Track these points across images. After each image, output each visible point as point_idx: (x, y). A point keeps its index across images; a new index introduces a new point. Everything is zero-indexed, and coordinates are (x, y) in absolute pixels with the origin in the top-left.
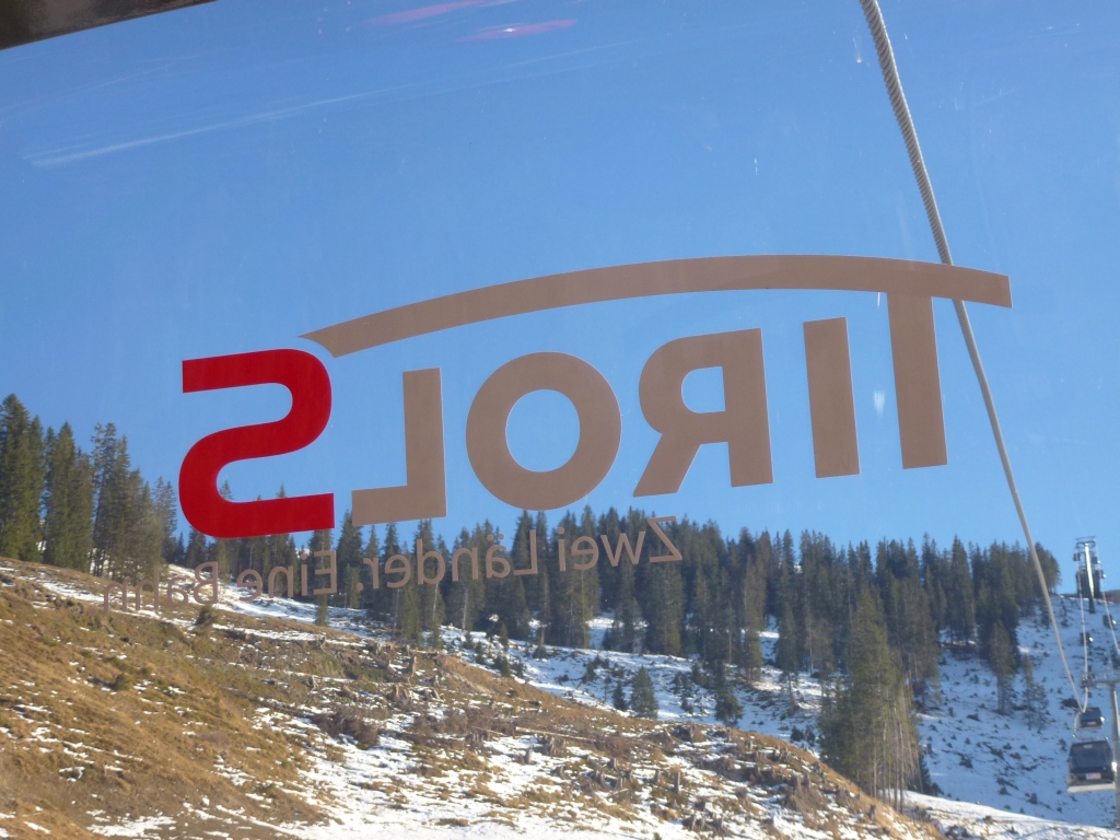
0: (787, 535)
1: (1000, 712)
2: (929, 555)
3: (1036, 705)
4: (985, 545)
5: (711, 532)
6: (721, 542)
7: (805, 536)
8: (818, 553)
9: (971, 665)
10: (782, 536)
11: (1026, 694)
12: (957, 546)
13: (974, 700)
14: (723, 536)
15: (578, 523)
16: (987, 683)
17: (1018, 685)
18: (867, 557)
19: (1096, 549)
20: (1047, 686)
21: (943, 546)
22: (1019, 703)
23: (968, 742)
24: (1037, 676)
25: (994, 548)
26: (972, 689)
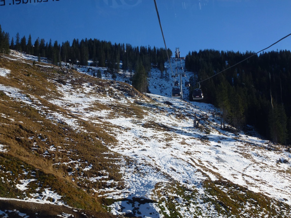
0: (124, 44)
1: (161, 78)
2: (149, 49)
3: (167, 77)
4: (159, 48)
5: (110, 43)
6: (112, 45)
7: (127, 44)
8: (129, 48)
9: (156, 69)
10: (123, 44)
11: (165, 75)
12: (155, 48)
13: (157, 75)
14: (112, 44)
15: (85, 41)
16: (159, 72)
17: (164, 73)
18: (138, 49)
19: (179, 50)
20: (169, 73)
21: (152, 48)
22: (164, 76)
23: (156, 83)
24: (168, 72)
25: (161, 48)
26: (156, 73)
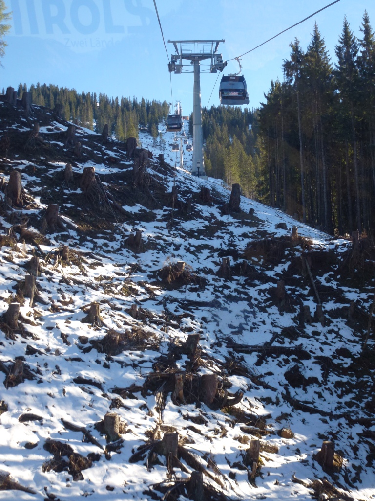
1: (153, 146)
2: (135, 103)
3: (162, 145)
5: (74, 92)
6: (77, 95)
7: (100, 94)
9: (146, 134)
10: (93, 94)
11: (160, 142)
12: (143, 100)
13: (147, 143)
15: (35, 87)
17: (158, 140)
18: (117, 102)
20: (166, 140)
21: (139, 101)
22: (158, 145)
24: (163, 138)
25: (153, 101)
26: (146, 140)
